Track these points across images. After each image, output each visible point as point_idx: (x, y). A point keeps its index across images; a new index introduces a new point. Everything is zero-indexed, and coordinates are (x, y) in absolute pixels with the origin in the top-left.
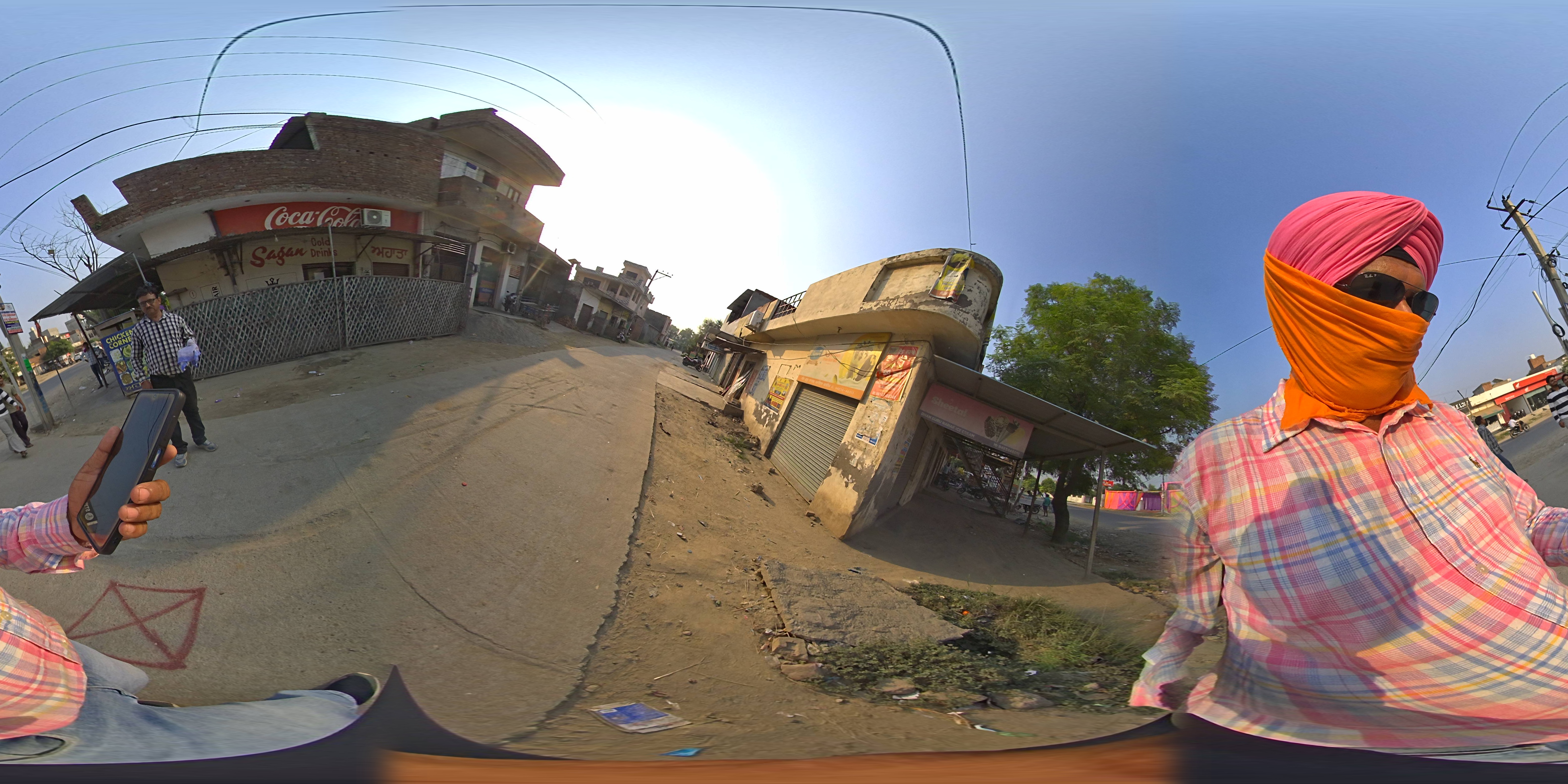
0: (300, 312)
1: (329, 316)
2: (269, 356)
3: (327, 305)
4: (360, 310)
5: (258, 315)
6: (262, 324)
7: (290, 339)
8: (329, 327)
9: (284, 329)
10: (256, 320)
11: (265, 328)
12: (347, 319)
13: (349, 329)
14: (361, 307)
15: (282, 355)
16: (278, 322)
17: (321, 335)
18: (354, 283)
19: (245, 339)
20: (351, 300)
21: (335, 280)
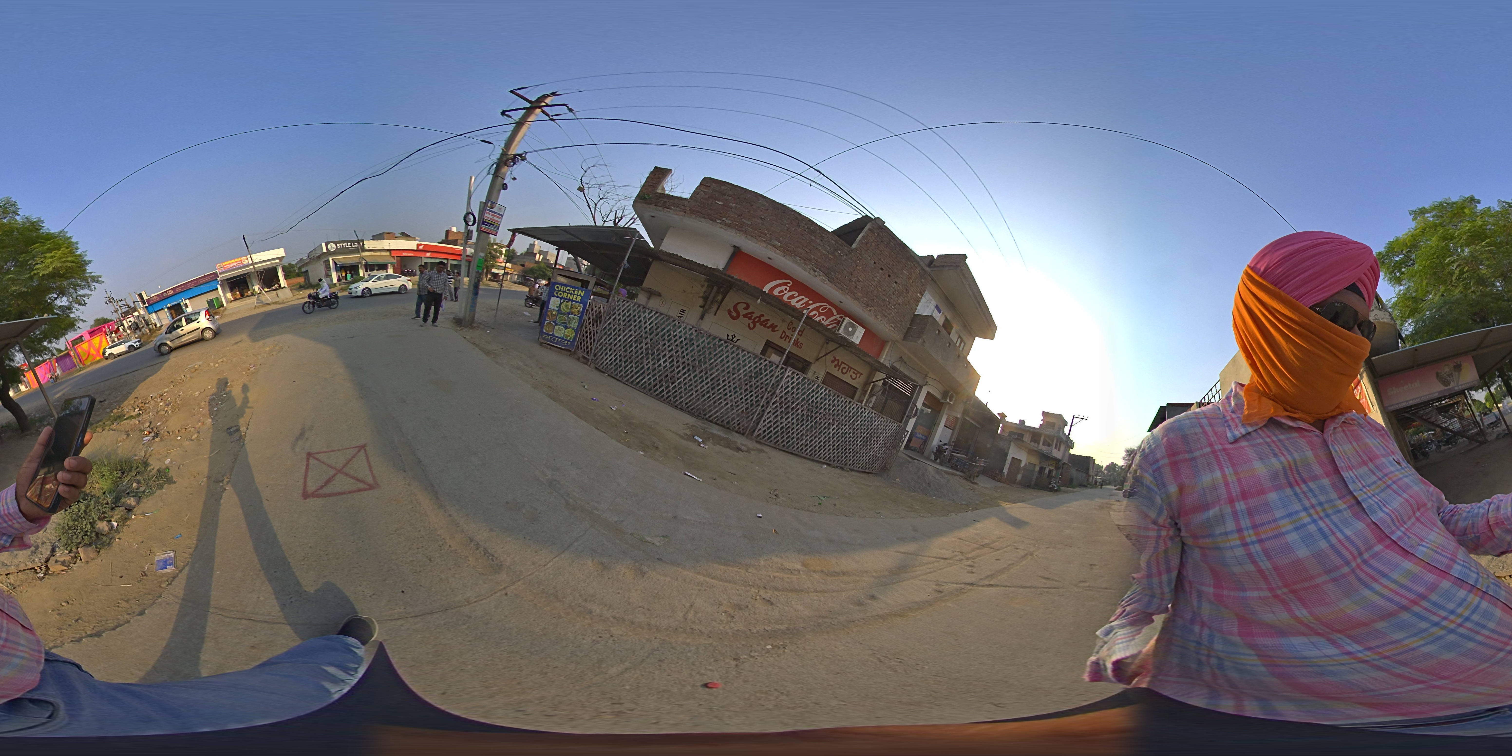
0: (729, 378)
1: (753, 397)
2: (674, 398)
3: (757, 387)
4: (785, 409)
5: (690, 355)
6: (688, 364)
7: (704, 395)
8: (747, 409)
9: (704, 383)
10: (686, 358)
11: (689, 370)
12: (768, 410)
13: (765, 421)
14: (788, 407)
15: (686, 404)
16: (703, 373)
17: (735, 411)
18: (795, 379)
19: (664, 367)
20: (783, 394)
21: (780, 366)
